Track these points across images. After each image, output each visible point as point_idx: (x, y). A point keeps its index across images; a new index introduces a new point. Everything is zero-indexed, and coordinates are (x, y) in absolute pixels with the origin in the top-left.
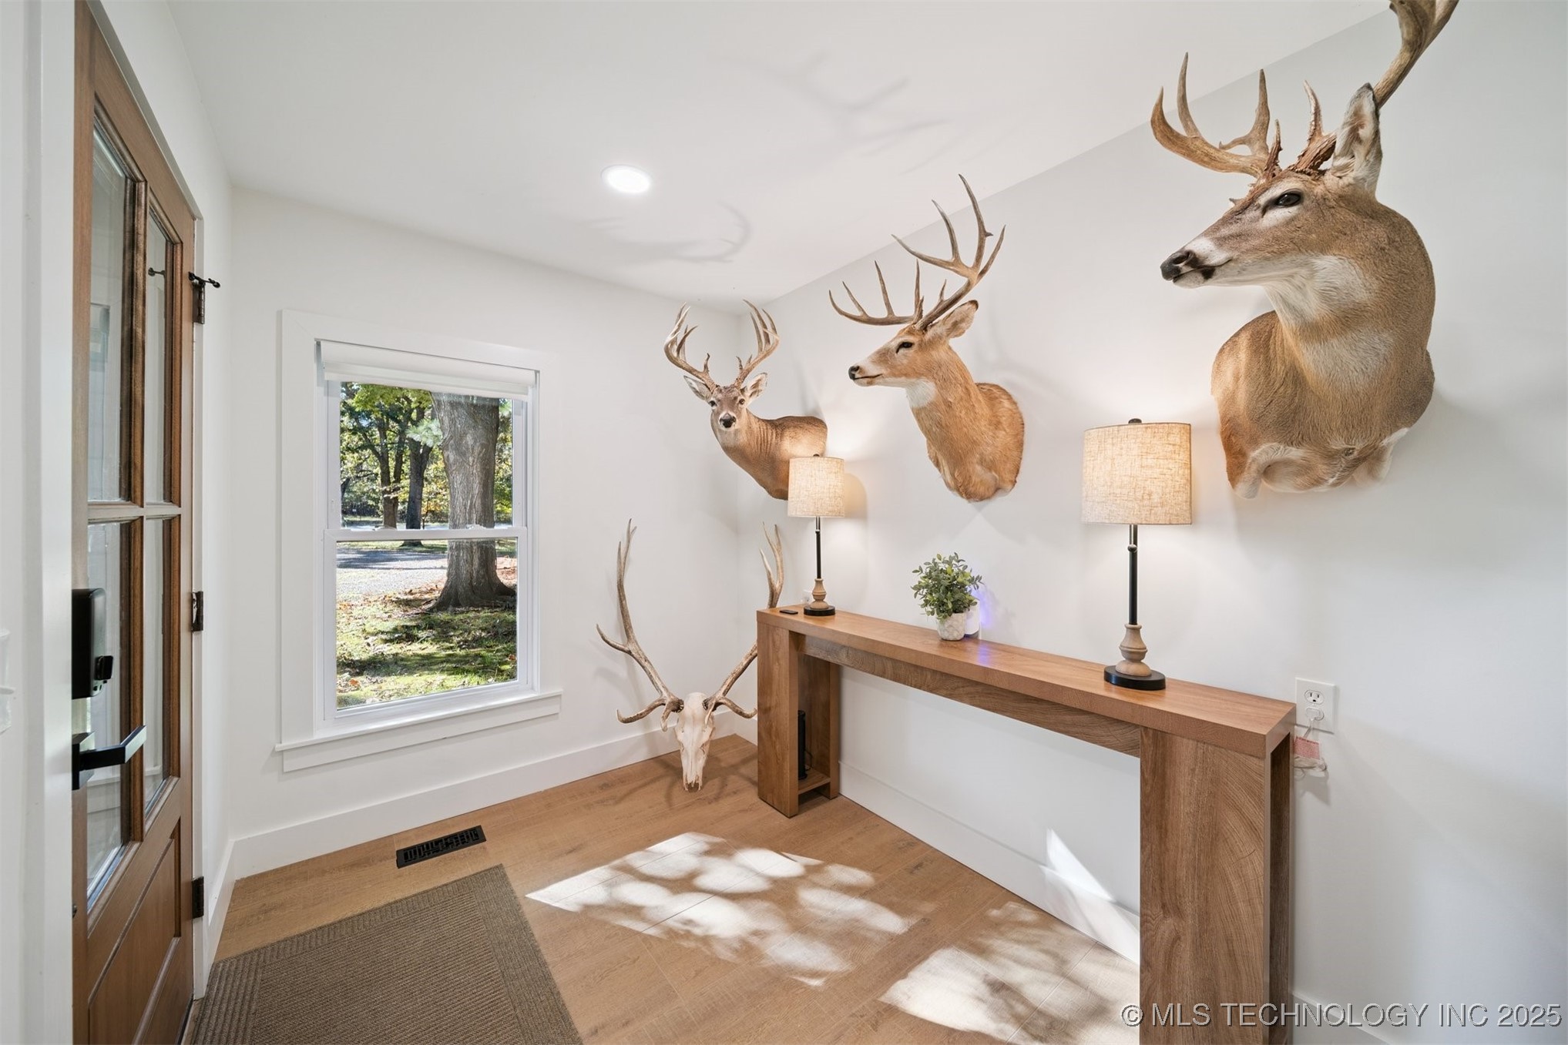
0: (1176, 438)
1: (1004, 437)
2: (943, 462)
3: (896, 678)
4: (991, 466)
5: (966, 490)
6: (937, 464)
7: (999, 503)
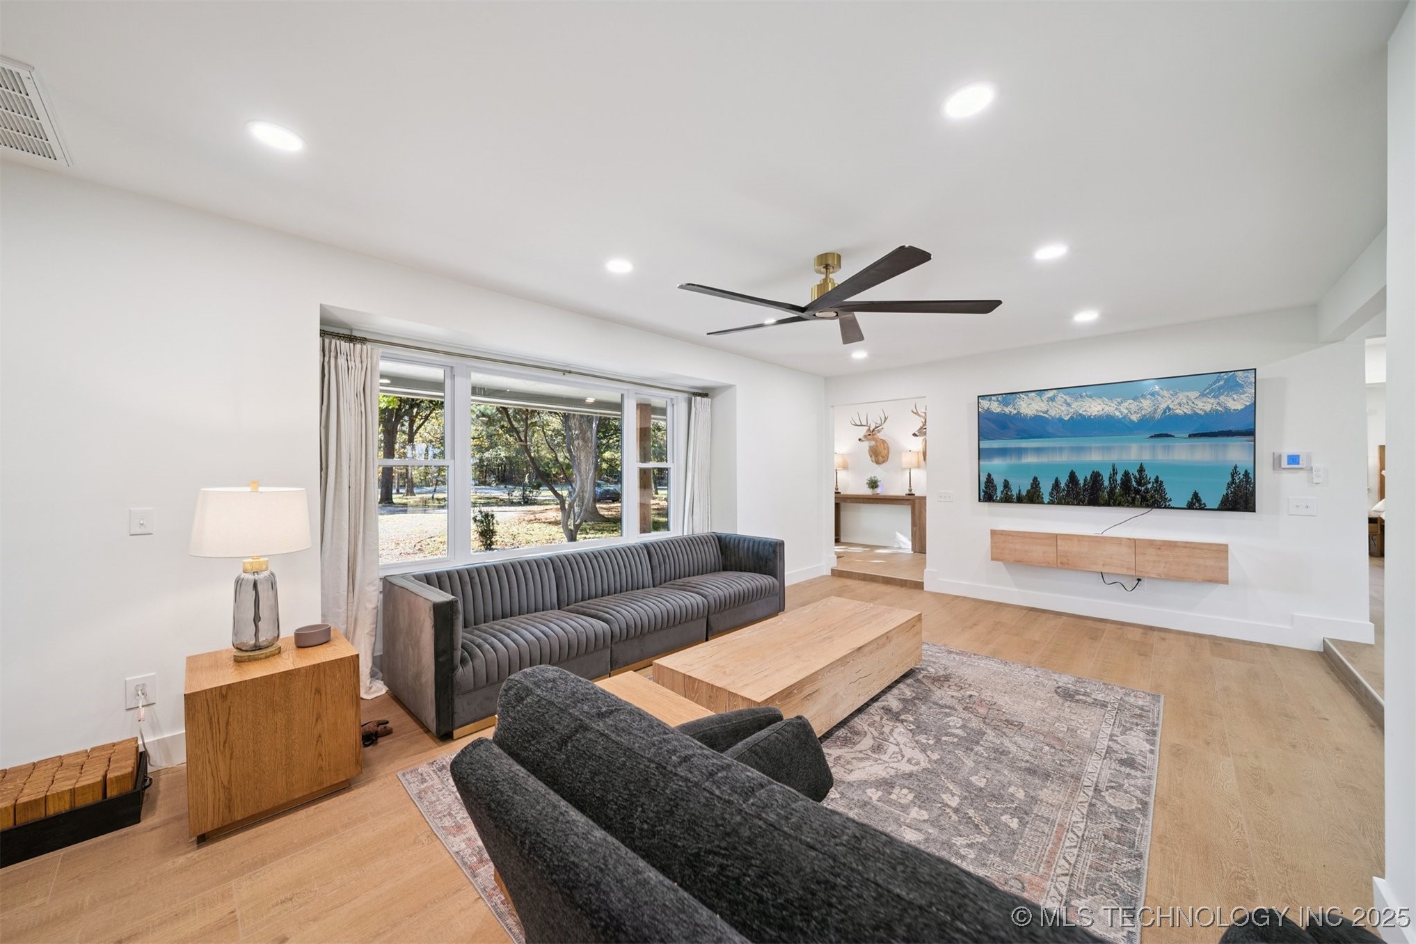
0: (916, 454)
1: (886, 451)
2: (873, 456)
3: (864, 503)
4: (883, 457)
5: (878, 462)
6: (871, 457)
7: (884, 464)
